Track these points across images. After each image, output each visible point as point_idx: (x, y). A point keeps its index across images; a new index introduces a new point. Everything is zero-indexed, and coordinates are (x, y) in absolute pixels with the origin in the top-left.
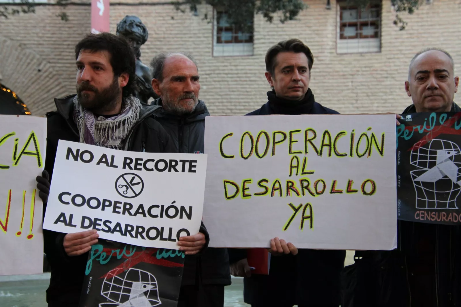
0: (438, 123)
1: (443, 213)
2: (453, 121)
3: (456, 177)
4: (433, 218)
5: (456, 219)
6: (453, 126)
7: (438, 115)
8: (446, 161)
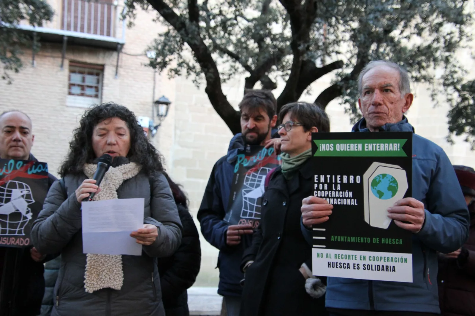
0: (15, 168)
1: (13, 238)
2: (27, 167)
3: (26, 211)
4: (4, 242)
5: (22, 242)
6: (27, 171)
7: (16, 162)
8: (19, 198)
